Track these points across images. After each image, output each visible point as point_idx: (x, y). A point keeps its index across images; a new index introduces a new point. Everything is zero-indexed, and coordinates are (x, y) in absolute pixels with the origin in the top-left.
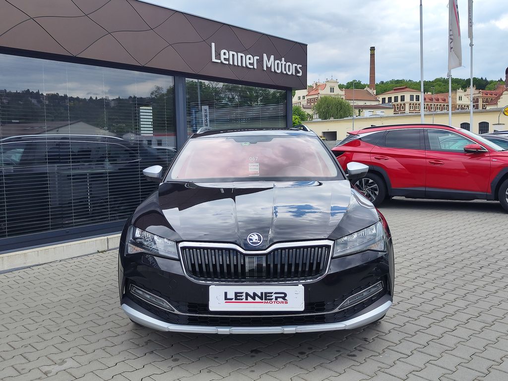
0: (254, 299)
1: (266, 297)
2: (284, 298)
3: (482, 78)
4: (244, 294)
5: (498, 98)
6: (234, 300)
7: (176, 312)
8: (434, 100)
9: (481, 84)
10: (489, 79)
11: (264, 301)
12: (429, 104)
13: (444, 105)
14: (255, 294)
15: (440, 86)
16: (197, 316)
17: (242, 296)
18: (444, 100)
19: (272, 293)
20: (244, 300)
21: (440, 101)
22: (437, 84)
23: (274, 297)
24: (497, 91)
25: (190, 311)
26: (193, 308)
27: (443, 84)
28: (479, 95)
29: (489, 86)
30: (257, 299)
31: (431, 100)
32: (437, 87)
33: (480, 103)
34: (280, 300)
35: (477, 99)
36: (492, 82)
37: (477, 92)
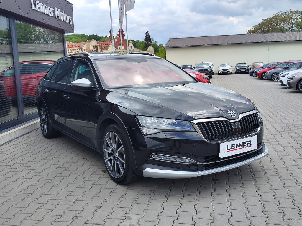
0: (239, 147)
1: (243, 145)
2: (250, 144)
3: (97, 35)
4: (235, 145)
5: (108, 46)
6: (231, 150)
7: (198, 164)
8: (74, 47)
9: (97, 39)
10: (100, 36)
11: (243, 147)
12: (71, 48)
13: (80, 50)
14: (240, 144)
15: (75, 38)
16: (209, 164)
17: (234, 146)
18: (80, 47)
19: (246, 142)
20: (235, 149)
21: (77, 47)
22: (73, 37)
23: (246, 144)
24: (107, 43)
25: (206, 162)
26: (207, 159)
27: (76, 37)
28: (98, 44)
29: (101, 40)
30: (241, 147)
31: (72, 46)
32: (73, 39)
33: (99, 49)
34: (249, 145)
35: (97, 47)
36: (102, 37)
37: (96, 42)
